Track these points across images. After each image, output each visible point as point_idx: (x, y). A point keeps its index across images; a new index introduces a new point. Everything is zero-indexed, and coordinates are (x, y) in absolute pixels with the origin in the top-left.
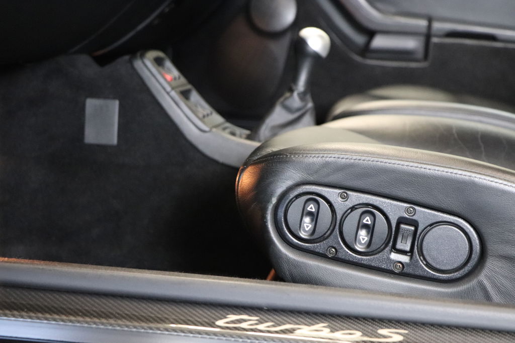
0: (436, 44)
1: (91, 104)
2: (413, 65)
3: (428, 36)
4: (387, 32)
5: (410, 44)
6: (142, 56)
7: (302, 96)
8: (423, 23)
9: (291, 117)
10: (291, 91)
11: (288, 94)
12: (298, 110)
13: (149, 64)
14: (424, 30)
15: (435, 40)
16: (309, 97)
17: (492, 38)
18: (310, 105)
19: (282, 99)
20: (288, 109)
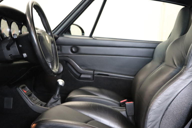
0: (95, 77)
1: (6, 99)
2: (90, 81)
3: (94, 75)
4: (84, 74)
5: (89, 76)
6: (19, 87)
7: (58, 96)
8: (92, 72)
9: (55, 101)
10: (55, 94)
11: (54, 95)
12: (57, 99)
13: (20, 89)
14: (93, 73)
15: (95, 76)
16: (59, 96)
17: (108, 75)
18: (60, 97)
19: (53, 96)
20: (55, 99)
